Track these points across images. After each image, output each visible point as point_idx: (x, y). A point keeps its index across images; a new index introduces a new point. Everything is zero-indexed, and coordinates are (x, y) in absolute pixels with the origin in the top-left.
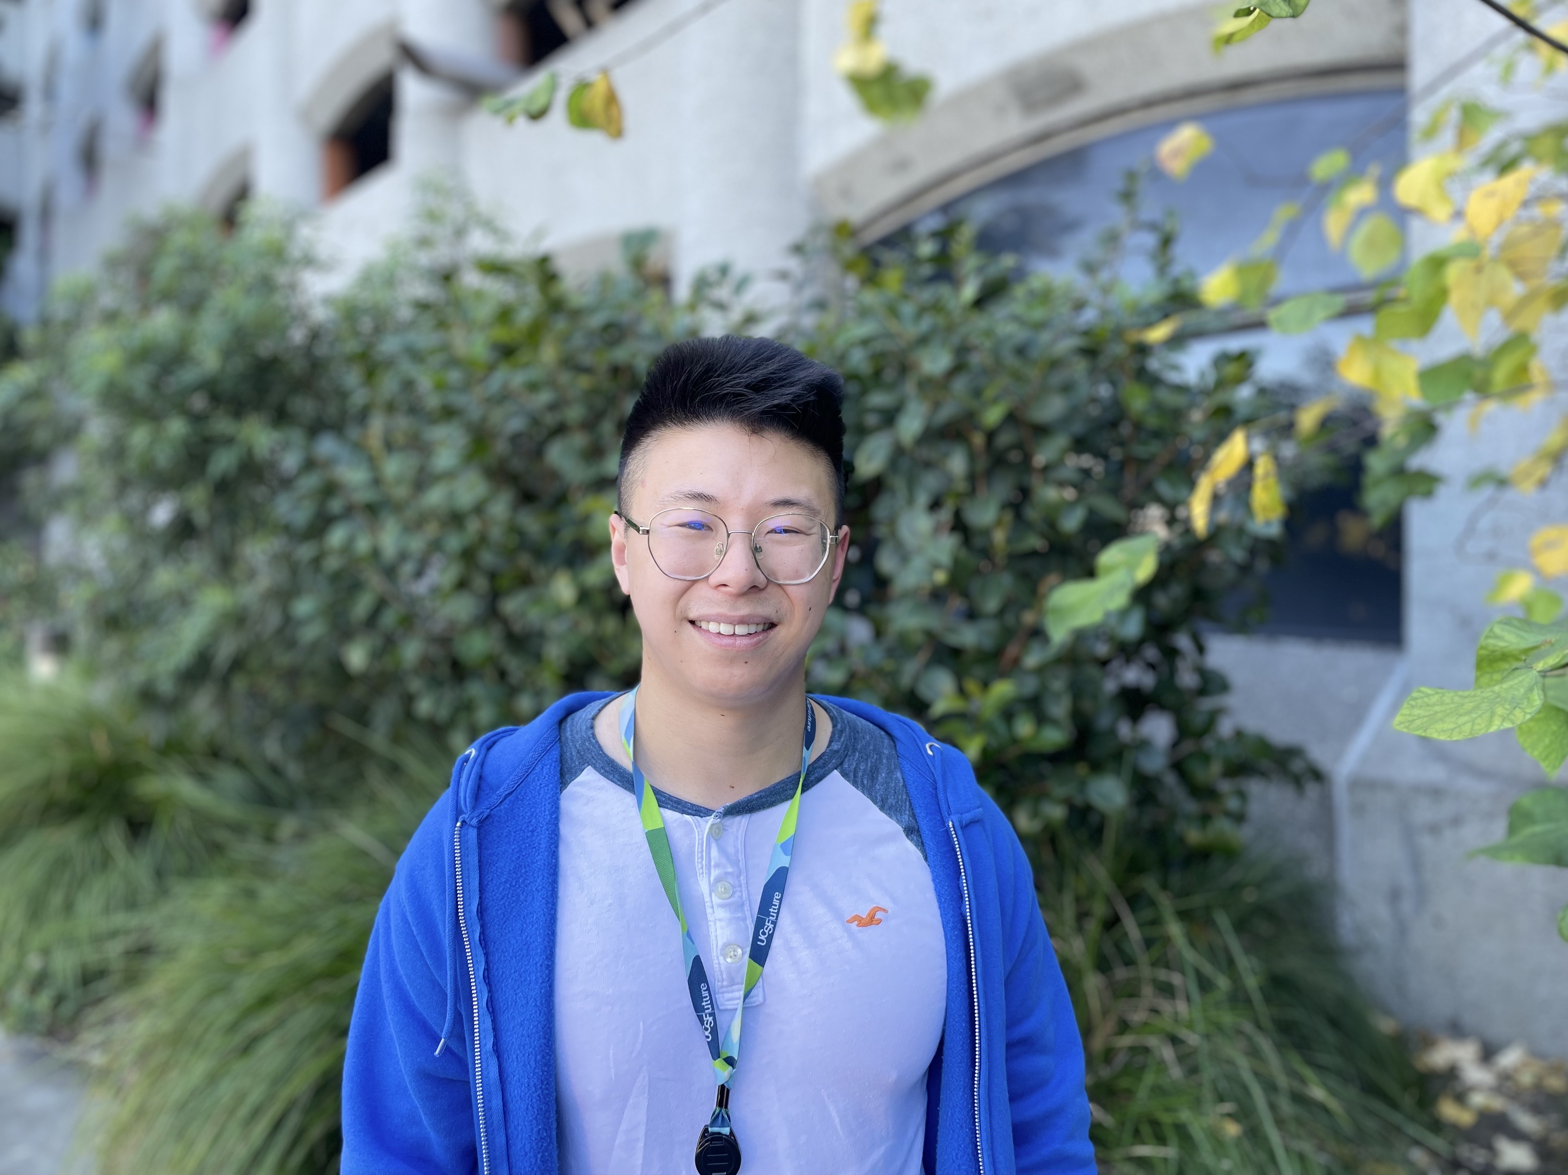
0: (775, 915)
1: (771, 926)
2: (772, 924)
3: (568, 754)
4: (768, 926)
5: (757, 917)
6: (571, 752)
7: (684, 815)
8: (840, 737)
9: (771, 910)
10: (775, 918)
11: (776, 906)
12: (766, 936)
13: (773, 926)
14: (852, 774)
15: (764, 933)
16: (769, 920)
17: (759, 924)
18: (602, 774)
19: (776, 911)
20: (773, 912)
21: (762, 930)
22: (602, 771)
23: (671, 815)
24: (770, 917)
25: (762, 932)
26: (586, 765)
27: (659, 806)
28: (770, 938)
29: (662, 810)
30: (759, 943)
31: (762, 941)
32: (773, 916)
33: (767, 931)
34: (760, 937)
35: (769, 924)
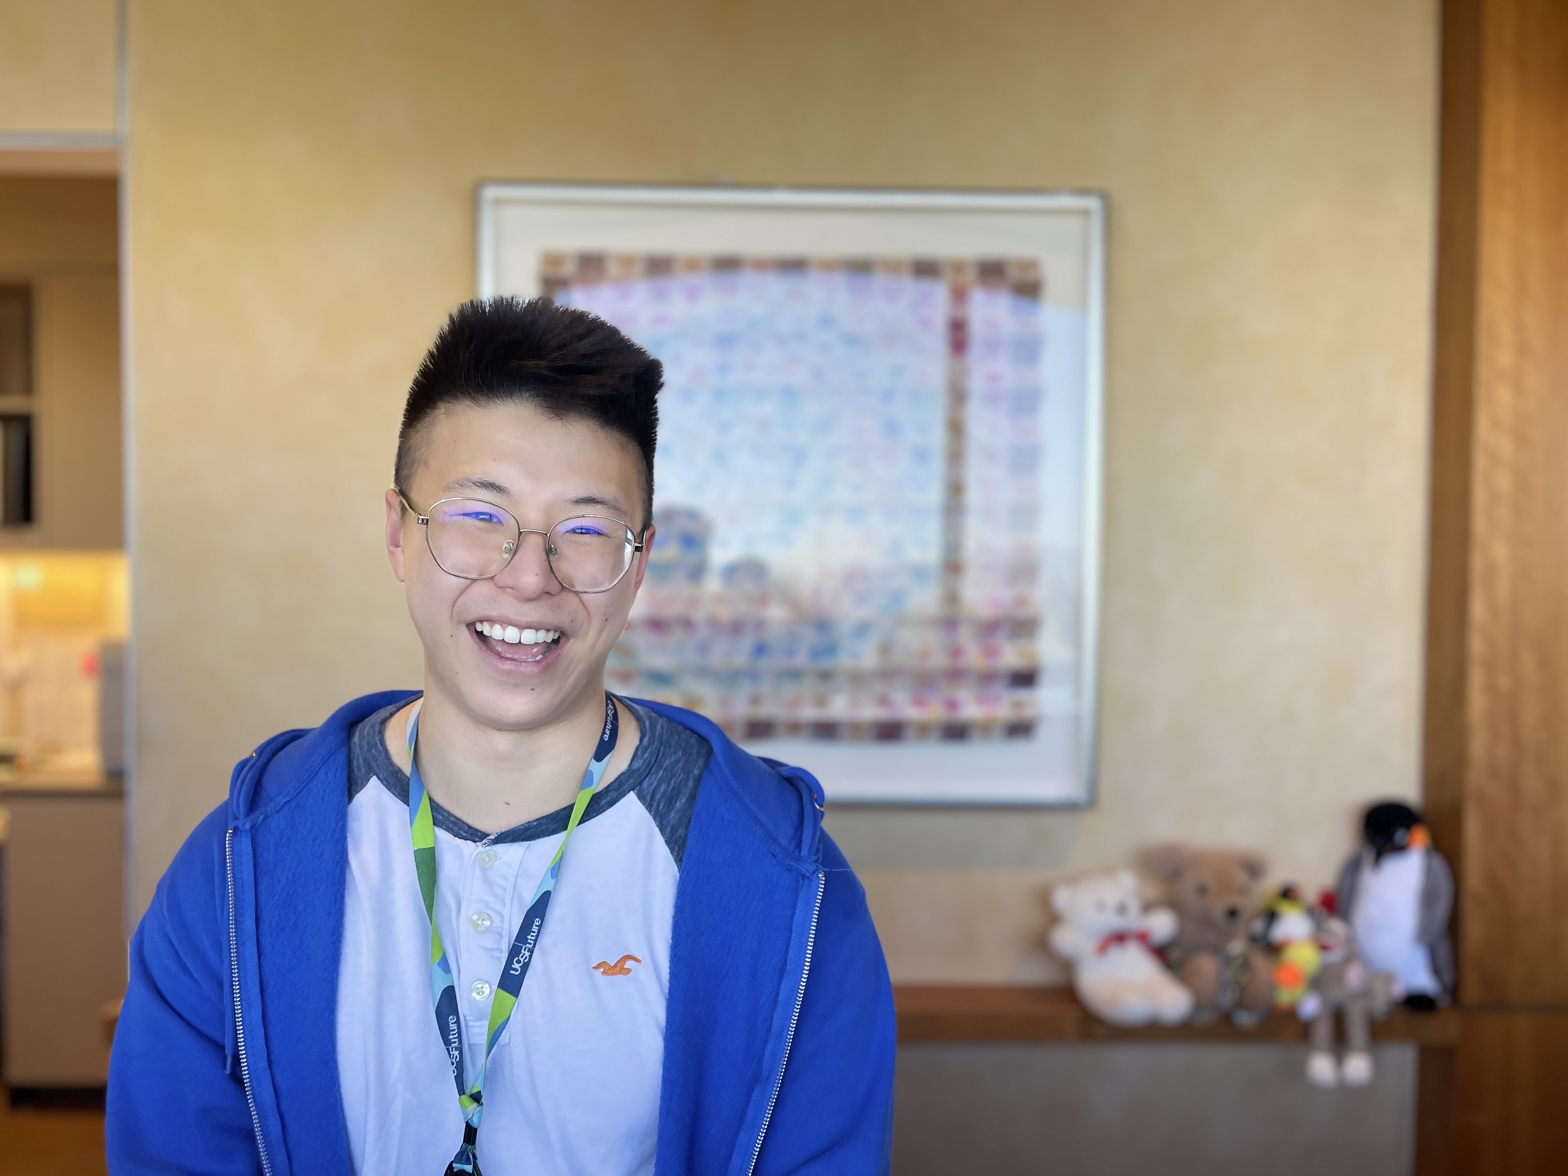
0: (532, 942)
1: (527, 954)
2: (528, 951)
3: (355, 762)
4: (524, 954)
5: (514, 944)
6: (359, 761)
7: (456, 838)
8: (643, 753)
9: (529, 937)
10: (532, 946)
11: (534, 932)
12: (521, 965)
13: (529, 954)
14: (649, 797)
15: (518, 962)
16: (526, 948)
17: (514, 952)
18: (385, 785)
19: (534, 938)
20: (531, 939)
21: (517, 958)
22: (385, 783)
23: (443, 835)
24: (527, 945)
25: (516, 961)
26: (371, 775)
27: (434, 824)
28: (526, 967)
29: (437, 829)
30: (512, 972)
31: (516, 970)
32: (530, 944)
33: (522, 960)
34: (513, 966)
35: (526, 952)
